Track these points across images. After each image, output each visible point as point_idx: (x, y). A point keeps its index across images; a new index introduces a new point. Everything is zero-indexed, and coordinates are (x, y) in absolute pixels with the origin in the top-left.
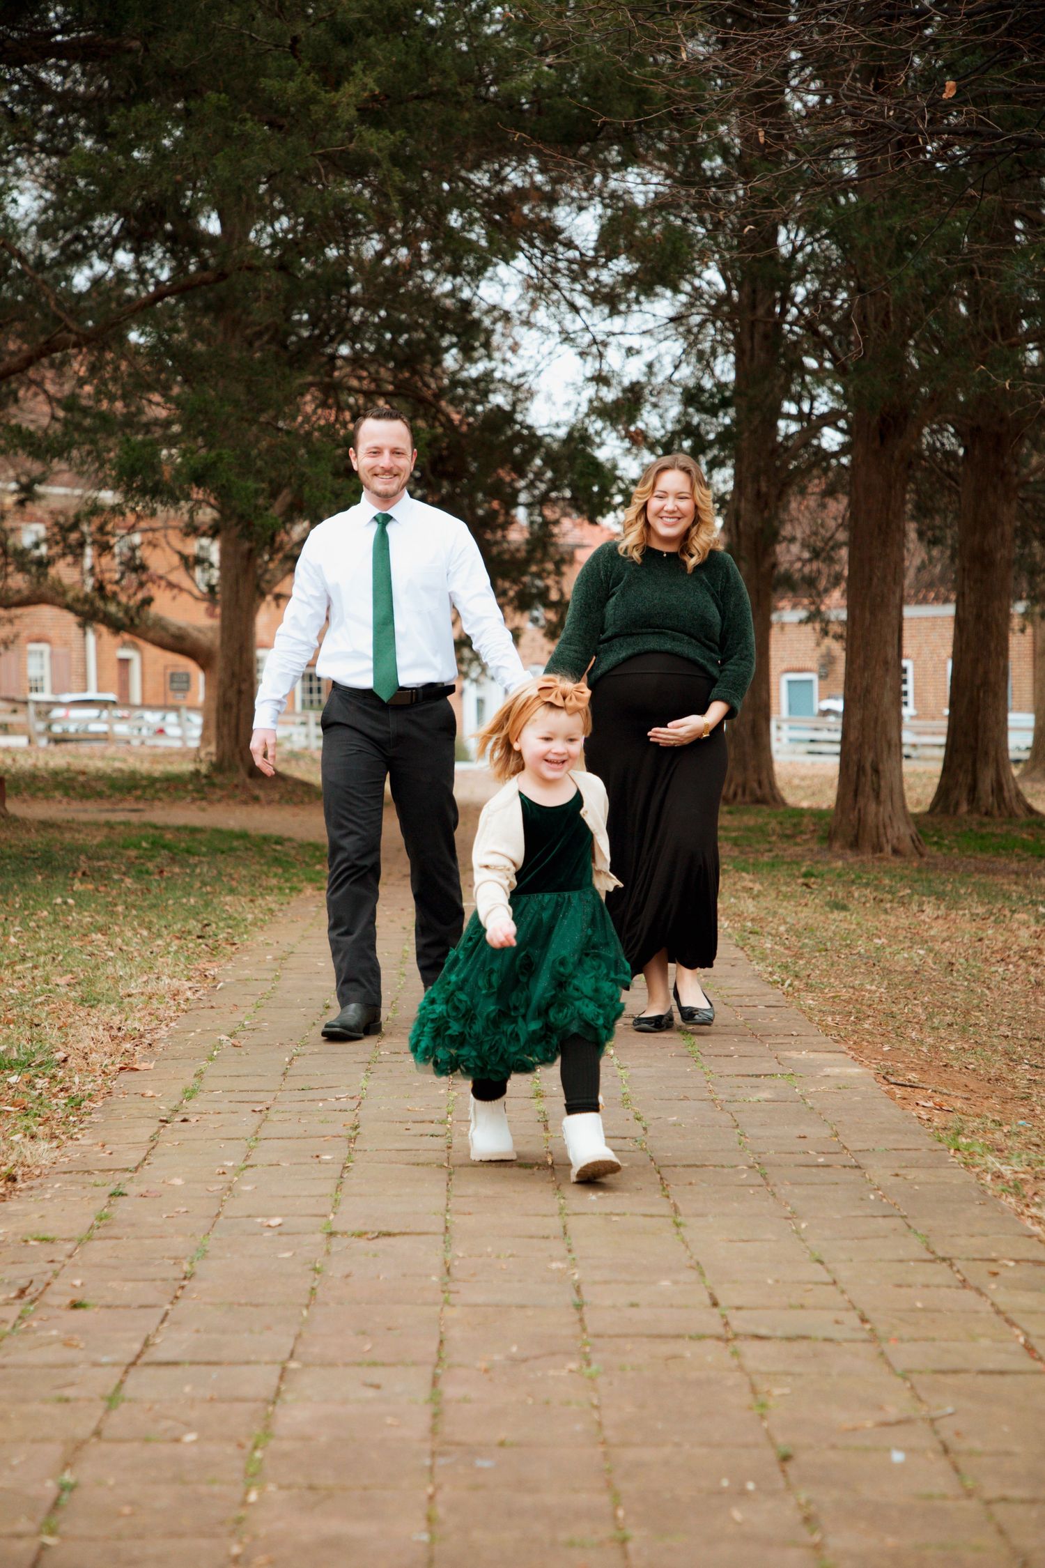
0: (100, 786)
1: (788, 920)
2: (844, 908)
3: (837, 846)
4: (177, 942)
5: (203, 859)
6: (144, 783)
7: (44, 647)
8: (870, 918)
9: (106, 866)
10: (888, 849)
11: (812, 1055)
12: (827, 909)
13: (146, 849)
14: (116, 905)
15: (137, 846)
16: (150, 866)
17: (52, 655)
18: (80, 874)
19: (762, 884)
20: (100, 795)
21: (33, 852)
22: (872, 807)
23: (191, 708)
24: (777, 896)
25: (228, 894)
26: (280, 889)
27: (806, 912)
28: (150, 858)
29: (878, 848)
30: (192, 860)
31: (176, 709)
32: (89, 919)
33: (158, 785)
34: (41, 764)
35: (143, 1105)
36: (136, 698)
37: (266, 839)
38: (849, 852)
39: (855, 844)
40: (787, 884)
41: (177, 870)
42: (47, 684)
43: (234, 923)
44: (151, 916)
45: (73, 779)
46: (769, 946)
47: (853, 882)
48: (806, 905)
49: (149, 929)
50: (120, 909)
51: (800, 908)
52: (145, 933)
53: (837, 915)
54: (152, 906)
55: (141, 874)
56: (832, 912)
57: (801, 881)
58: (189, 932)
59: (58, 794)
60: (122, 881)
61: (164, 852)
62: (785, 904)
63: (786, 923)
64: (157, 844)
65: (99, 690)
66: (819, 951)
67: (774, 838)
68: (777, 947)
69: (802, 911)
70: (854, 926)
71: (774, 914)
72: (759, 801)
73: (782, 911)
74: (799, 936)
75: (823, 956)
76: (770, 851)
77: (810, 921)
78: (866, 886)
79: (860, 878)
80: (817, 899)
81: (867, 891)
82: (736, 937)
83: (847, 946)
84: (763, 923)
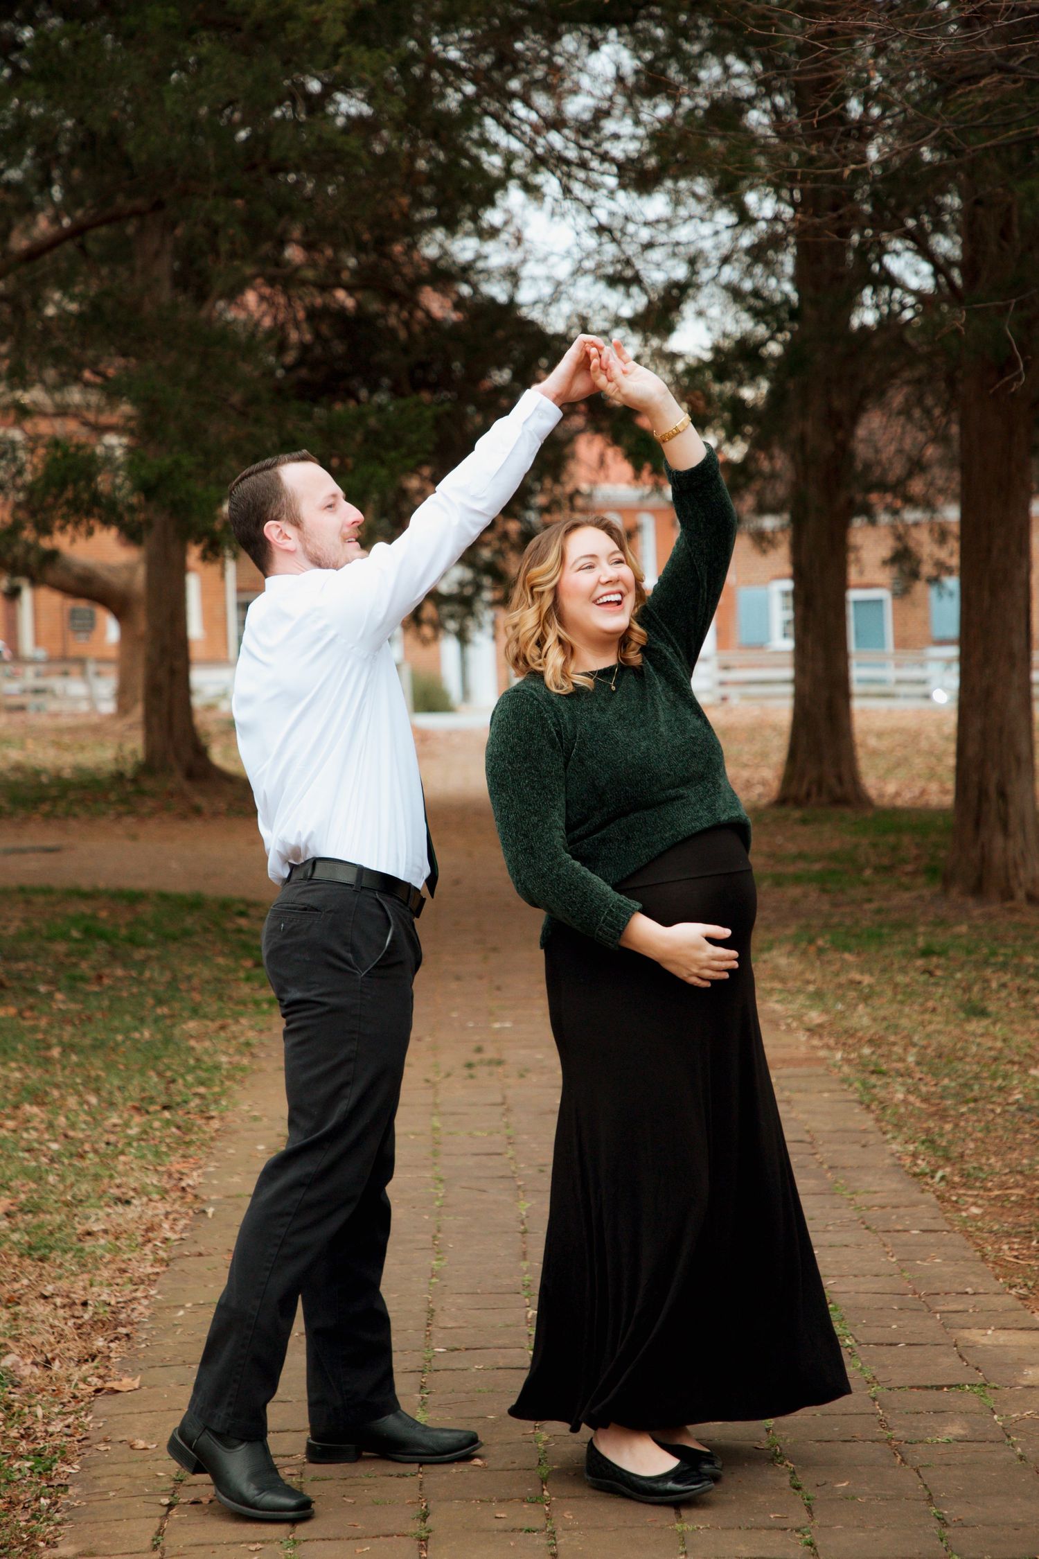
1: (916, 1039)
2: (982, 1013)
3: (954, 892)
4: (137, 1119)
5: (153, 952)
6: (54, 792)
8: (1017, 1027)
9: (27, 970)
10: (1020, 894)
11: (1003, 1337)
12: (962, 1015)
13: (77, 941)
14: (49, 1047)
15: (66, 937)
16: (85, 966)
19: (872, 975)
22: (999, 841)
23: (100, 663)
24: (895, 994)
25: (191, 1018)
26: (257, 1003)
27: (937, 1023)
28: (84, 955)
29: (1008, 895)
30: (139, 954)
31: (80, 664)
32: (17, 1075)
33: (72, 795)
35: (134, 1469)
36: (27, 645)
37: (225, 906)
38: (970, 902)
39: (978, 889)
40: (903, 970)
41: (119, 972)
43: (208, 1073)
44: (96, 1066)
46: (900, 1096)
47: (986, 963)
48: (934, 1010)
49: (97, 1091)
50: (56, 1052)
51: (927, 1017)
52: (93, 1100)
53: (975, 1026)
54: (97, 1046)
55: (74, 985)
56: (968, 1020)
57: (920, 962)
58: (151, 1100)
60: (50, 995)
61: (101, 945)
62: (907, 1009)
63: (914, 1045)
64: (92, 933)
66: (967, 1102)
67: (868, 873)
68: (912, 1098)
69: (930, 1023)
70: (999, 1044)
71: (895, 1028)
72: (840, 801)
73: (904, 1022)
74: (935, 1072)
75: (973, 1111)
76: (870, 901)
77: (944, 1039)
78: (1004, 967)
79: (994, 953)
80: (944, 997)
81: (1007, 978)
82: (857, 1085)
83: (1001, 1089)
84: (884, 1050)
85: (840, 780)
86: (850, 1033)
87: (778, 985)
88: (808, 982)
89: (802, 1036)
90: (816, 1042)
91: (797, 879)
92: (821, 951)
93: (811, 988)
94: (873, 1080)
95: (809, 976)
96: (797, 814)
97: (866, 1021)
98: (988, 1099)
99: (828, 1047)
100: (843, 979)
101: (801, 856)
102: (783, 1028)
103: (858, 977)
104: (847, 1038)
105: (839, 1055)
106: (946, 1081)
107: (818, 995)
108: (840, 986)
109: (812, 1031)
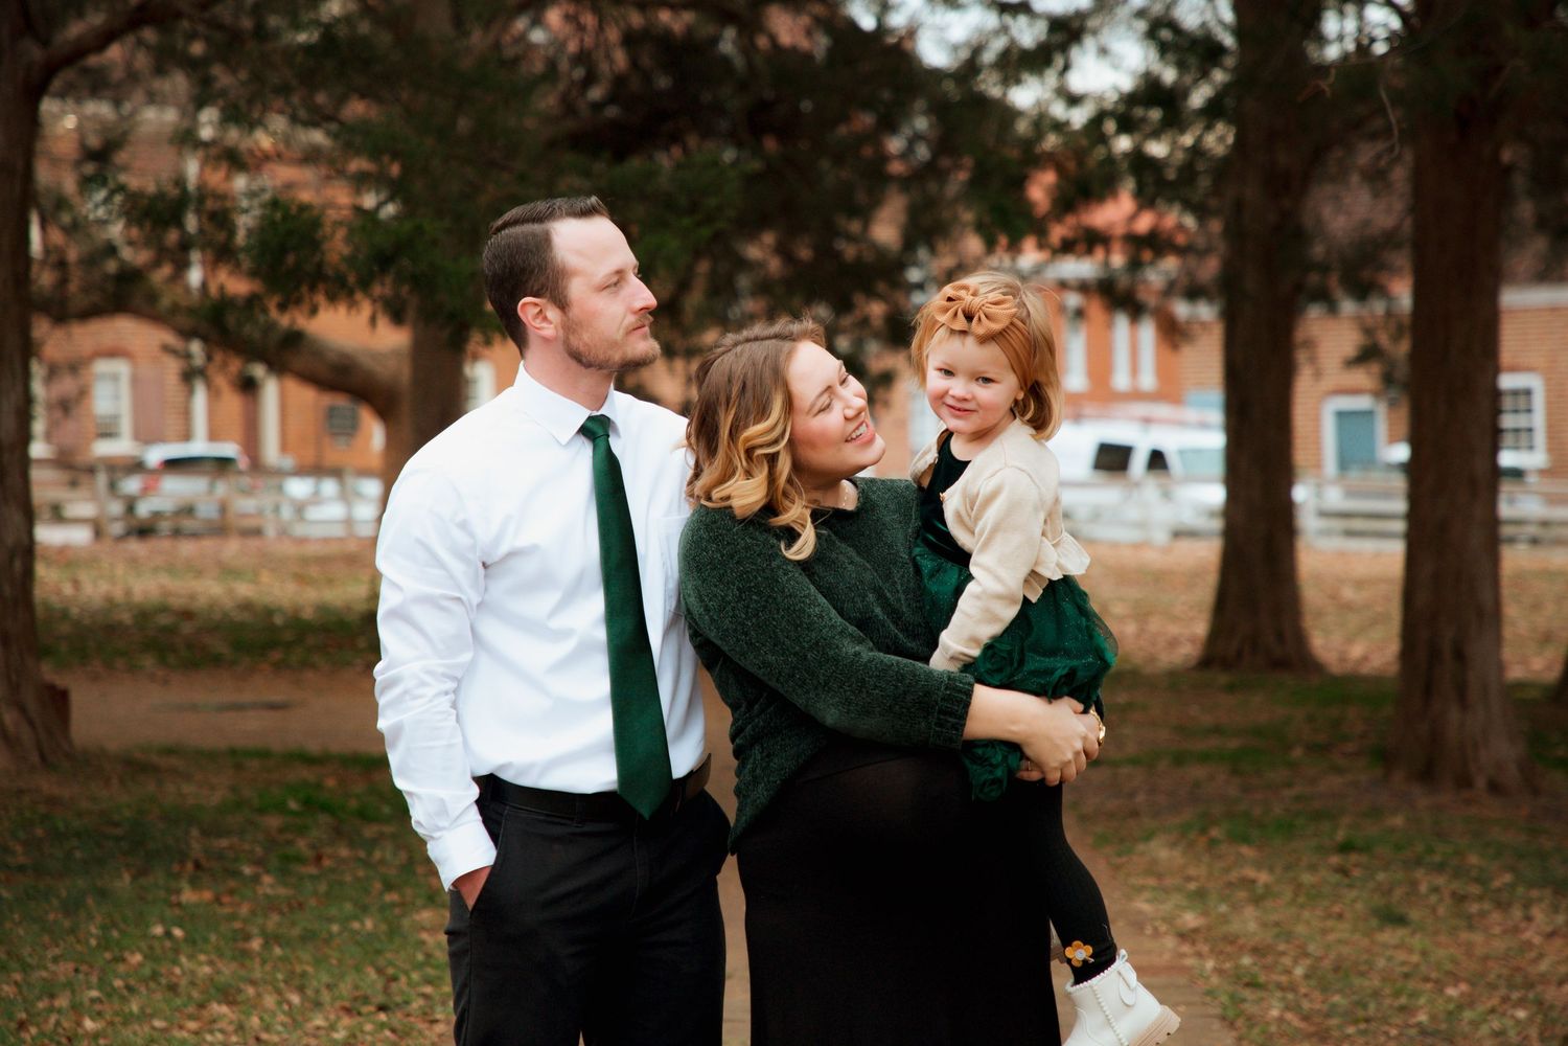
0: (219, 646)
1: (1311, 948)
2: (1400, 920)
3: (1397, 778)
4: (346, 1021)
5: (388, 829)
6: (288, 636)
7: (121, 367)
8: (1443, 938)
9: (231, 847)
10: (1481, 782)
12: (1374, 922)
13: (294, 814)
14: (248, 937)
15: (281, 808)
16: (302, 845)
17: (135, 381)
18: (190, 866)
19: (1271, 869)
20: (216, 661)
21: (116, 825)
23: (365, 473)
24: (1296, 895)
25: (425, 907)
27: (1342, 931)
28: (302, 831)
29: (1464, 782)
30: (369, 831)
31: (337, 473)
32: (207, 969)
33: (311, 640)
34: (118, 594)
36: (271, 452)
38: (1415, 790)
39: (1427, 774)
40: (1313, 868)
41: (344, 852)
42: (126, 425)
44: (304, 961)
45: (171, 630)
46: (1275, 1013)
47: (1418, 862)
48: (1340, 916)
49: (301, 989)
50: (256, 944)
51: (1330, 923)
52: (295, 999)
53: (1390, 936)
54: (308, 937)
55: (286, 865)
56: (1381, 929)
57: (1335, 860)
58: (366, 1000)
59: (148, 662)
60: (256, 879)
61: (324, 819)
62: (1306, 914)
63: (1306, 955)
64: (313, 805)
65: (214, 436)
66: (1356, 1022)
67: (1297, 753)
68: (1289, 1016)
69: (1332, 930)
70: (1415, 958)
71: (1288, 936)
72: (1280, 664)
73: (1300, 929)
74: (1325, 988)
75: (1364, 1033)
76: (1289, 785)
77: (1345, 950)
78: (1440, 868)
79: (1430, 851)
80: (1357, 901)
81: (1440, 881)
82: (1224, 999)
83: (1403, 1009)
84: (1269, 960)
85: (1280, 637)
86: (1231, 940)
87: (1151, 882)
88: (1189, 879)
89: (1170, 942)
90: (1186, 948)
91: (1204, 758)
92: (1213, 843)
93: (1192, 886)
94: (1247, 993)
95: (1192, 871)
96: (1223, 679)
97: (1252, 926)
98: (1385, 1020)
99: (1199, 955)
100: (1234, 875)
101: (1217, 730)
102: (1149, 931)
103: (1250, 873)
104: (1226, 944)
105: (1210, 964)
106: (1337, 999)
107: (1200, 895)
108: (1230, 885)
109: (1184, 936)
